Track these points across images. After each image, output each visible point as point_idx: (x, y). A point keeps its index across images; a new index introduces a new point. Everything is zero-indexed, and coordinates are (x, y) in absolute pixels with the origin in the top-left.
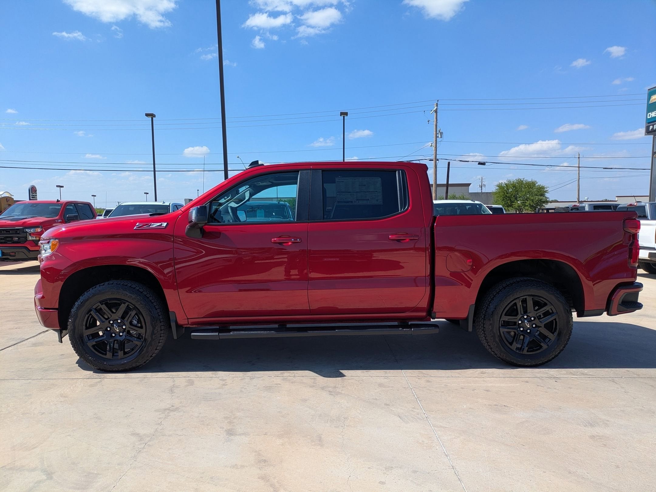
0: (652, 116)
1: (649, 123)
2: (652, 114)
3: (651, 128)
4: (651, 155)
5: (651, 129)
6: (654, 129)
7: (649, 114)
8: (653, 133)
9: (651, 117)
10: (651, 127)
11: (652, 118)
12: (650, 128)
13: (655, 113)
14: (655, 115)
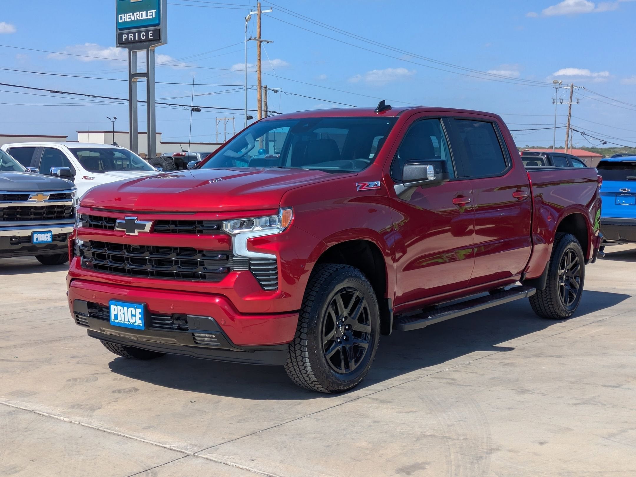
0: (124, 19)
1: (120, 29)
2: (124, 16)
4: (128, 79)
6: (130, 40)
7: (120, 16)
8: (129, 45)
9: (123, 21)
10: (125, 36)
11: (125, 22)
12: (124, 38)
13: (129, 16)
14: (129, 18)
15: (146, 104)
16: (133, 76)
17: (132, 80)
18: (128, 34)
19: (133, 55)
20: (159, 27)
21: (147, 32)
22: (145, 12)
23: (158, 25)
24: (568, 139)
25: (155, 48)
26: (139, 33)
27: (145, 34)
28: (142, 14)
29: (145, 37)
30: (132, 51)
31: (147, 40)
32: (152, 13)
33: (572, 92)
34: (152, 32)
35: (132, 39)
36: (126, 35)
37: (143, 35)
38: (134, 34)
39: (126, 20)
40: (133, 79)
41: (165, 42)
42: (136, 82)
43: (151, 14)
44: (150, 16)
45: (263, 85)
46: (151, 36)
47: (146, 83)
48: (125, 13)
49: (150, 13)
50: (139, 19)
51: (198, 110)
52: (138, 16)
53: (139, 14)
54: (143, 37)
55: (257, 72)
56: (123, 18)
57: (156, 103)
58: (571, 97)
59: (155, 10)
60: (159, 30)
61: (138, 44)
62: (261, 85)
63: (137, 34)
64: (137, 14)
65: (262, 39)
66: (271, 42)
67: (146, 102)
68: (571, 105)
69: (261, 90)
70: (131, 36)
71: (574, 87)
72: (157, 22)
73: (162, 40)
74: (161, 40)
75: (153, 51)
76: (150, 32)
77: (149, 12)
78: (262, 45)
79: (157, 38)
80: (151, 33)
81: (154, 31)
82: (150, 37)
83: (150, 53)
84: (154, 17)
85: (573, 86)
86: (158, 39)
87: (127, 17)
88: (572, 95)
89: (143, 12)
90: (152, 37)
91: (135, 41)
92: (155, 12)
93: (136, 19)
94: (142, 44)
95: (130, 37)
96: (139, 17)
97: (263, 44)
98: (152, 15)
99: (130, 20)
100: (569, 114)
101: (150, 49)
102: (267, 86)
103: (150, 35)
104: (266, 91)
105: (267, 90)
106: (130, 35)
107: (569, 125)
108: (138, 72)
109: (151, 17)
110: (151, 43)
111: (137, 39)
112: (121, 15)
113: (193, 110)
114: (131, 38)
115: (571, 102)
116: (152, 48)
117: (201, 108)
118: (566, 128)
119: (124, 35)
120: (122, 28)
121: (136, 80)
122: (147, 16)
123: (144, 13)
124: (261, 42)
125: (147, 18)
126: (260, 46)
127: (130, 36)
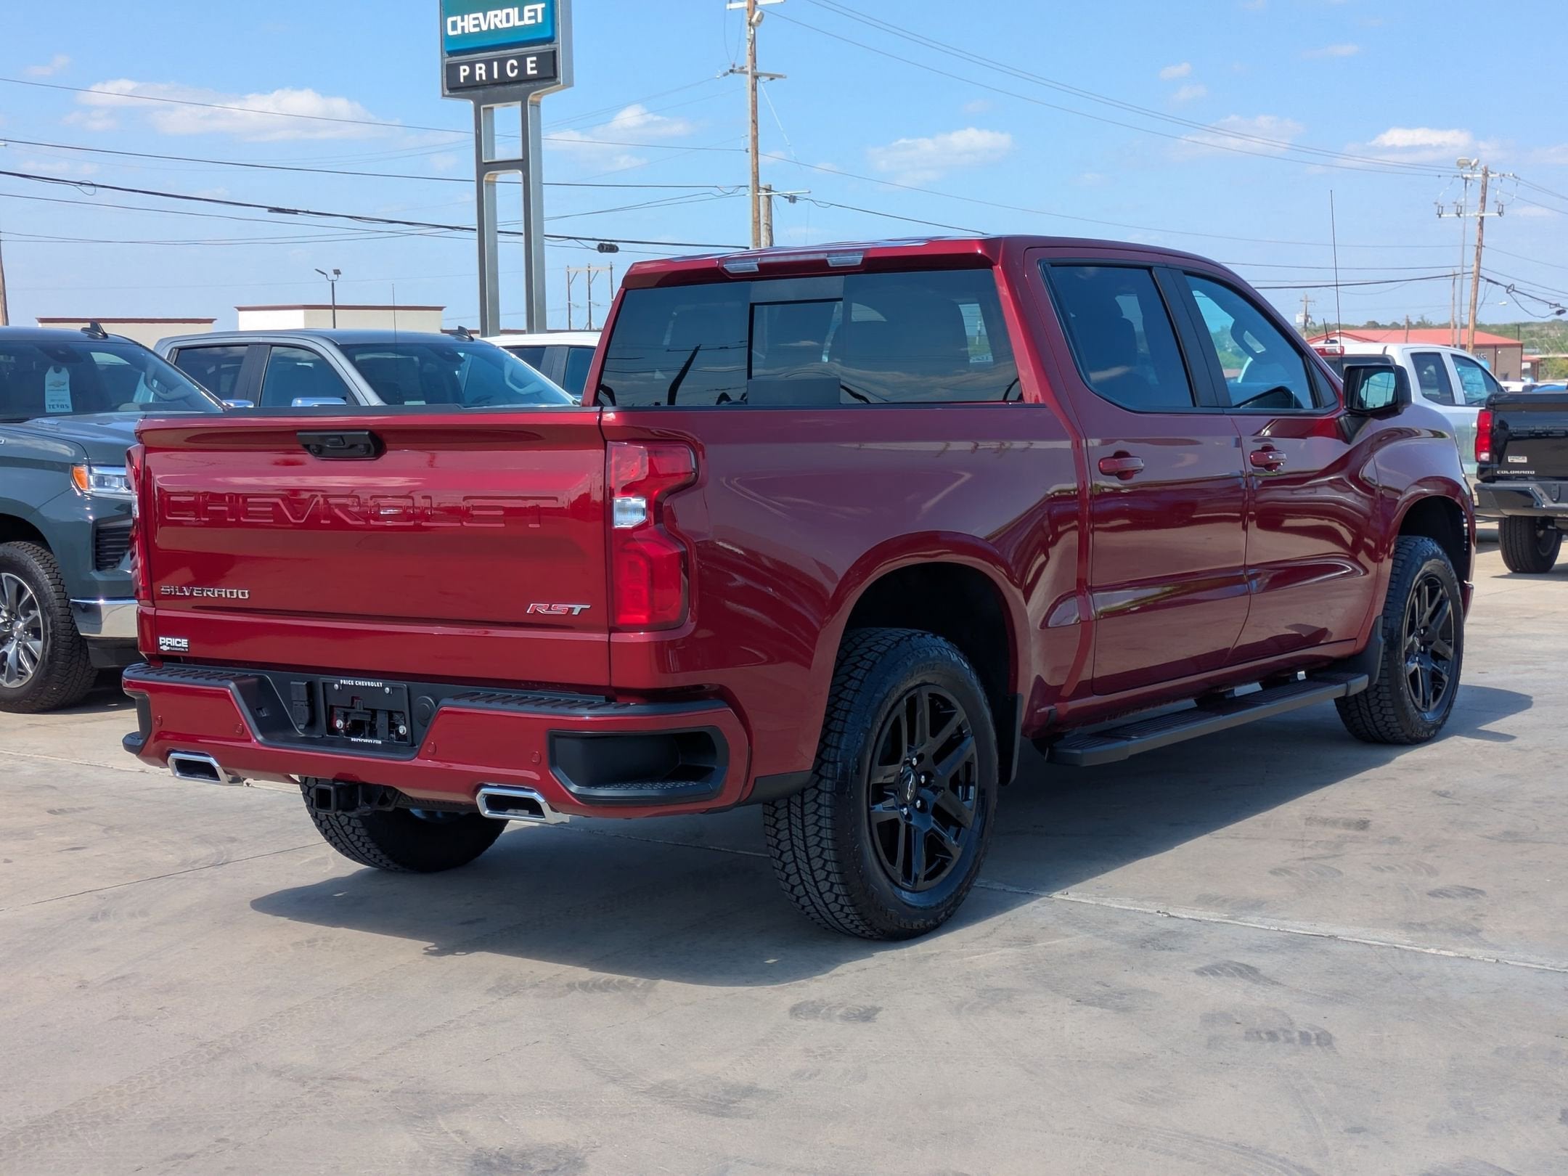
0: (463, 28)
1: (451, 53)
2: (463, 20)
3: (467, 73)
4: (474, 177)
5: (465, 77)
6: (478, 79)
7: (450, 20)
8: (475, 92)
9: (459, 31)
10: (465, 70)
11: (465, 36)
12: (462, 74)
13: (474, 19)
14: (475, 26)
15: (522, 239)
16: (486, 168)
17: (485, 179)
18: (472, 65)
19: (484, 117)
20: (552, 46)
21: (522, 60)
22: (516, 9)
23: (550, 40)
24: (1476, 304)
25: (541, 97)
26: (502, 62)
27: (516, 64)
28: (508, 15)
29: (516, 71)
30: (482, 107)
31: (522, 78)
32: (535, 11)
33: (1484, 188)
34: (534, 59)
35: (484, 78)
36: (467, 68)
37: (513, 68)
38: (489, 64)
39: (466, 31)
40: (486, 175)
41: (569, 84)
42: (494, 183)
43: (532, 14)
44: (530, 18)
45: (762, 185)
46: (532, 69)
47: (521, 187)
48: (462, 12)
49: (530, 11)
50: (500, 26)
51: (613, 249)
52: (497, 20)
53: (502, 14)
54: (512, 71)
55: (747, 151)
56: (460, 24)
57: (500, 232)
58: (1484, 199)
59: (543, 5)
60: (554, 53)
61: (500, 88)
62: (758, 185)
63: (495, 64)
64: (496, 16)
65: (759, 70)
66: (780, 76)
67: (521, 234)
68: (1482, 218)
69: (759, 196)
70: (480, 71)
71: (1491, 175)
72: (548, 34)
73: (561, 78)
74: (558, 79)
75: (537, 105)
76: (529, 60)
77: (527, 8)
78: (760, 86)
79: (549, 72)
80: (532, 62)
81: (539, 55)
82: (529, 72)
83: (531, 109)
84: (540, 20)
85: (1486, 172)
86: (552, 75)
87: (469, 24)
88: (1485, 194)
89: (510, 10)
90: (535, 72)
91: (490, 83)
92: (543, 9)
93: (492, 27)
94: (509, 88)
95: (478, 72)
96: (501, 21)
97: (763, 84)
98: (535, 17)
99: (477, 29)
100: (1479, 240)
101: (531, 101)
102: (770, 186)
103: (529, 65)
104: (769, 197)
105: (771, 196)
106: (478, 66)
107: (1479, 268)
108: (498, 158)
109: (533, 21)
110: (531, 85)
111: (496, 76)
112: (454, 19)
113: (602, 248)
114: (481, 75)
115: (1484, 211)
116: (535, 99)
117: (618, 245)
118: (1471, 275)
119: (462, 68)
120: (457, 50)
121: (495, 177)
122: (521, 18)
123: (514, 12)
124: (756, 77)
125: (522, 23)
126: (754, 89)
127: (477, 69)
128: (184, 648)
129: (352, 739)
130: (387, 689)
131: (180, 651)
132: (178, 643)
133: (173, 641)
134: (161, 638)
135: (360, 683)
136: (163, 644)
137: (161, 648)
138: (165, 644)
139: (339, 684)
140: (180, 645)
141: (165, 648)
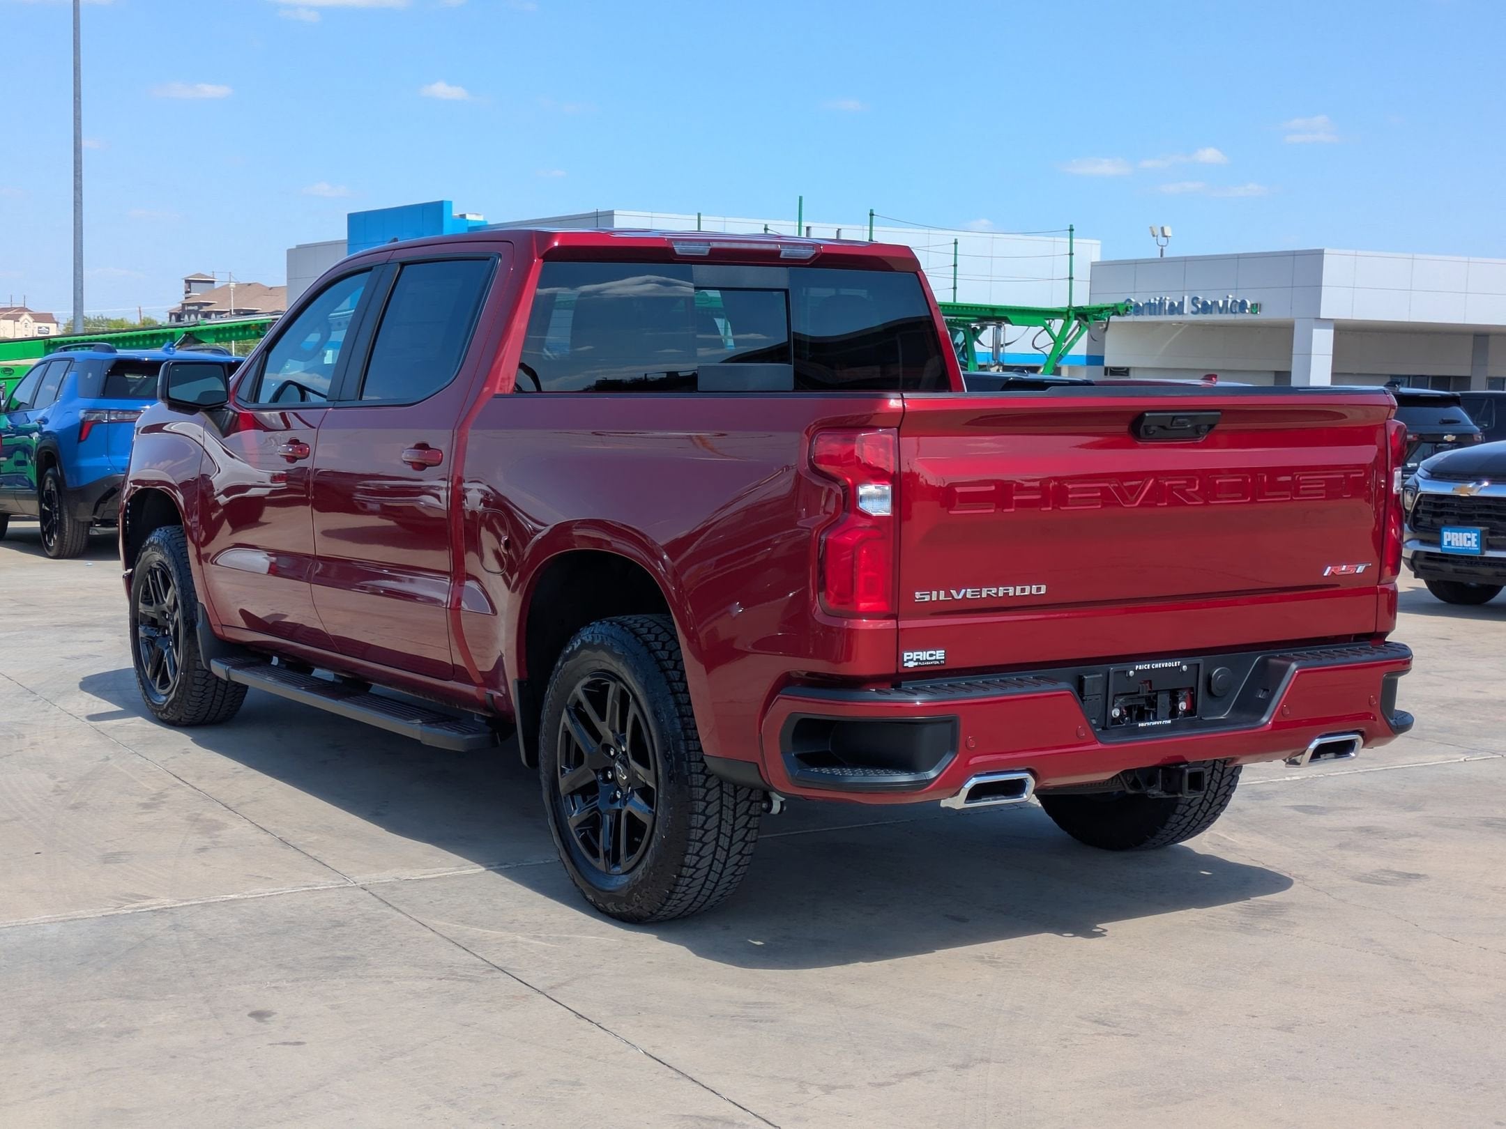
128: (939, 660)
129: (1140, 725)
130: (1184, 667)
131: (933, 665)
132: (931, 655)
133: (924, 655)
134: (906, 654)
135: (1157, 666)
136: (908, 661)
137: (906, 665)
138: (912, 660)
139: (1134, 670)
140: (934, 658)
141: (911, 664)
